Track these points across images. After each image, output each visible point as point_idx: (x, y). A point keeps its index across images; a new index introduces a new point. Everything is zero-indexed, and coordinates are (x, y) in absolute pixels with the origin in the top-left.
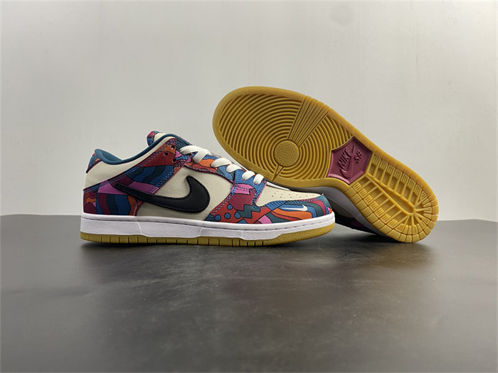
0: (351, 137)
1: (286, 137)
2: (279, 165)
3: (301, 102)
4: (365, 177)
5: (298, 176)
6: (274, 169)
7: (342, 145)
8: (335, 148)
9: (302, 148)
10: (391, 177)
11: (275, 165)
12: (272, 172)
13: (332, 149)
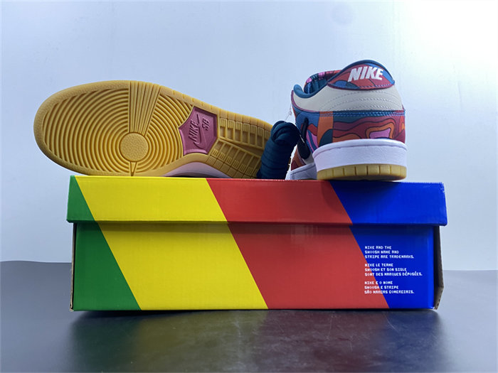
0: (192, 108)
1: (126, 131)
2: (131, 162)
3: (127, 89)
4: (219, 142)
5: (156, 165)
6: (128, 168)
7: (186, 119)
8: (181, 124)
9: (148, 136)
10: (242, 133)
11: (127, 164)
12: (128, 172)
13: (178, 127)
